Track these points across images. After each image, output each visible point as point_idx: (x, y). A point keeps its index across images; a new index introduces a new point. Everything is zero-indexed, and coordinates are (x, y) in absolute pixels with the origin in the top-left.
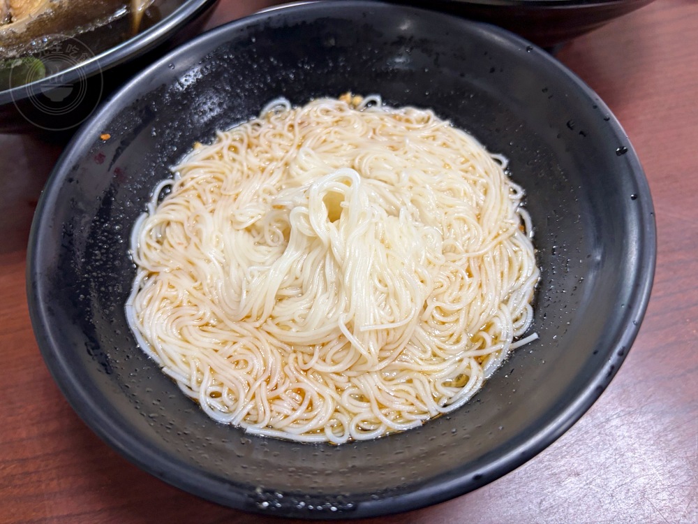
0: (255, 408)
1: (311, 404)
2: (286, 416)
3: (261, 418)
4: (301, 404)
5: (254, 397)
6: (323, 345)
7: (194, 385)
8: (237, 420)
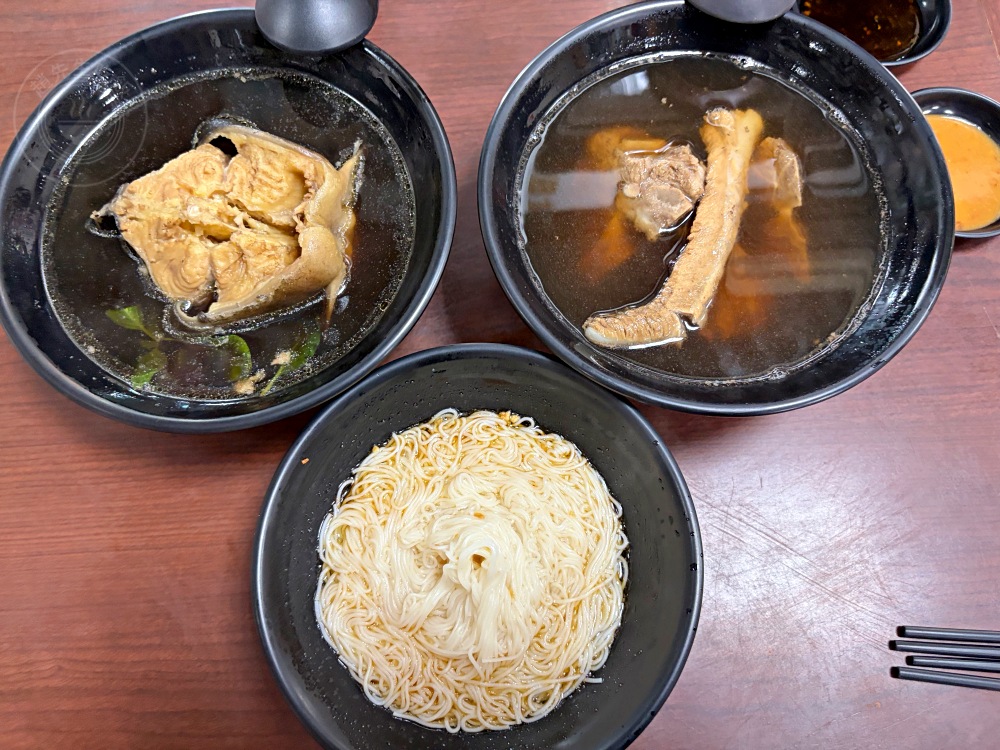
0: (400, 697)
1: (437, 699)
2: (420, 707)
3: (402, 706)
4: (430, 699)
5: (400, 689)
6: (455, 660)
7: (360, 673)
8: (387, 703)
